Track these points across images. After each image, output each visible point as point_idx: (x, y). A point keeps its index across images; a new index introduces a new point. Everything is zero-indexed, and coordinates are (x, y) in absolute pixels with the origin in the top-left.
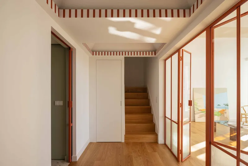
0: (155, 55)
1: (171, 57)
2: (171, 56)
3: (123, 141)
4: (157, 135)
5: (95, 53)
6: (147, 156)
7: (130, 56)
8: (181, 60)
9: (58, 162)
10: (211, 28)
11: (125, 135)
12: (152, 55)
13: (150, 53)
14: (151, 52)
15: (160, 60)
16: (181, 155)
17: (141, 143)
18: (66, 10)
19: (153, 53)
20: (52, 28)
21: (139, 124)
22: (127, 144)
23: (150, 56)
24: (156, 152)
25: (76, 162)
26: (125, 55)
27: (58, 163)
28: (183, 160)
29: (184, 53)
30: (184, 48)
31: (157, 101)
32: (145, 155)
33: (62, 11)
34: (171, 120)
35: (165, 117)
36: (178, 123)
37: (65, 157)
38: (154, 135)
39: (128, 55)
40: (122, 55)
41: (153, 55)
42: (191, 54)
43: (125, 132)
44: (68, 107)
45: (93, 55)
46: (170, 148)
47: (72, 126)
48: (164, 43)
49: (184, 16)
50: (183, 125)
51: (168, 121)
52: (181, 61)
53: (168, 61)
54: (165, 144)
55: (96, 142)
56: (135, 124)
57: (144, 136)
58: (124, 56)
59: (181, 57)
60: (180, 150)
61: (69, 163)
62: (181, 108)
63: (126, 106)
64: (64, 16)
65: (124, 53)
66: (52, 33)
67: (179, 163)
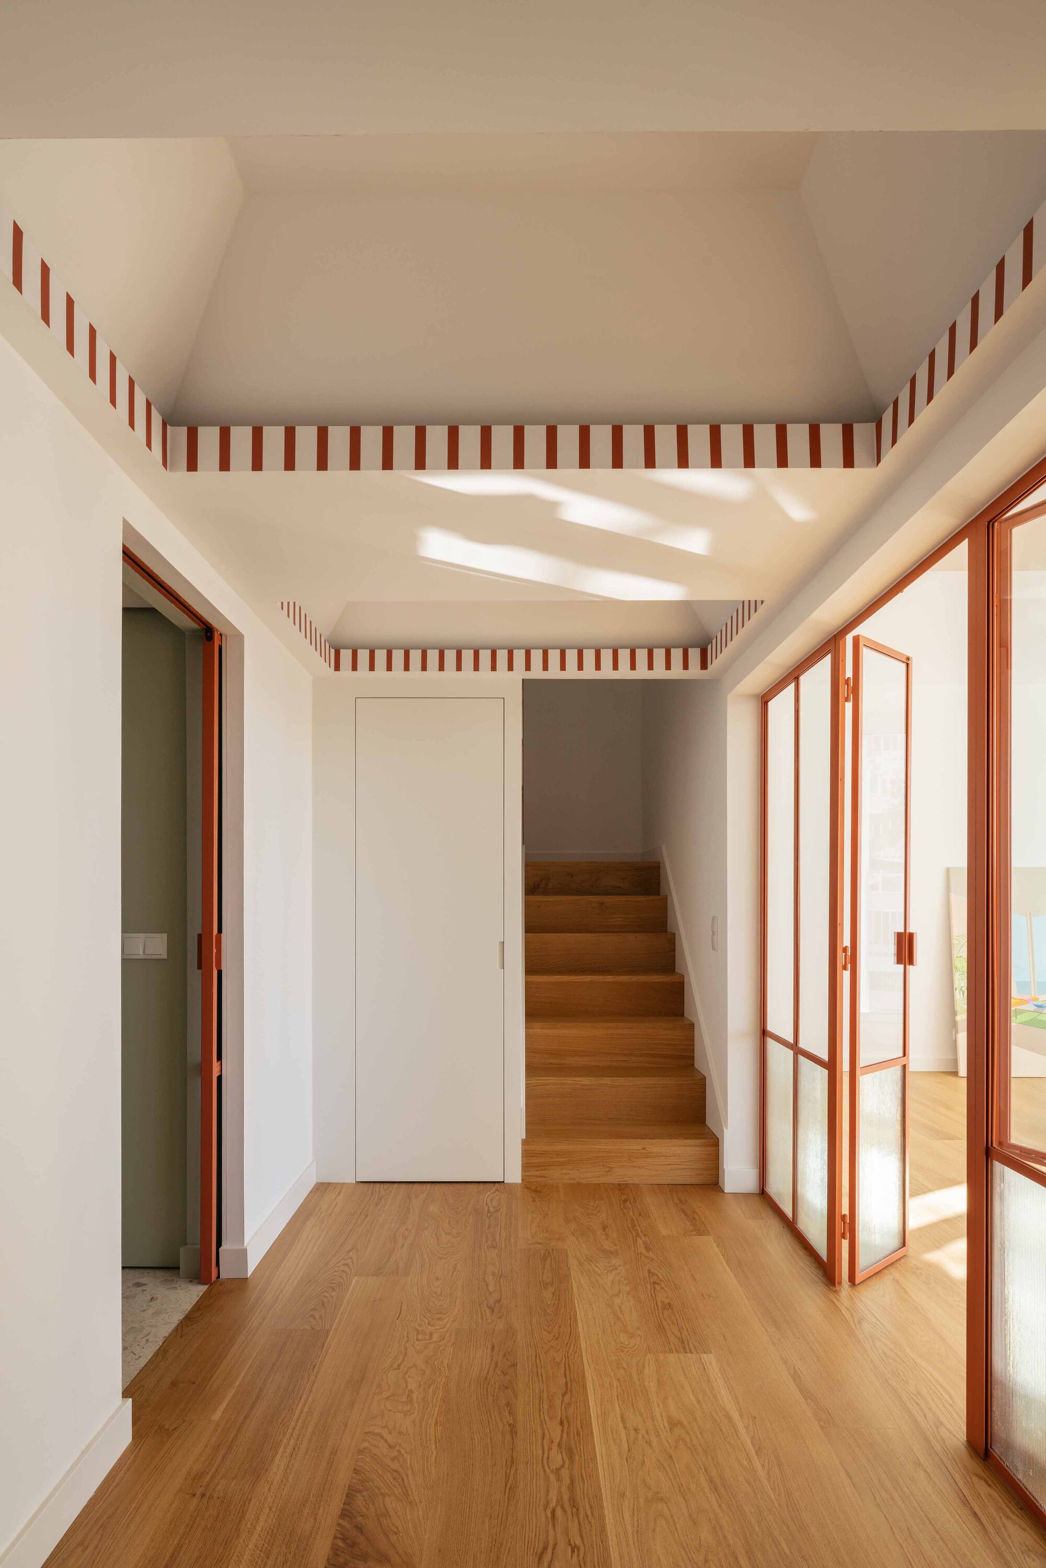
0: (704, 666)
1: (797, 679)
2: (793, 675)
3: (514, 1175)
4: (714, 1144)
5: (346, 655)
6: (651, 1254)
7: (554, 673)
8: (847, 700)
9: (142, 1281)
10: (990, 525)
11: (524, 1142)
12: (686, 667)
13: (677, 654)
14: (680, 651)
15: (729, 696)
16: (845, 1244)
17: (621, 1188)
18: (202, 432)
19: (694, 655)
20: (128, 529)
21: (607, 1081)
22: (536, 1191)
23: (677, 672)
24: (709, 1233)
25: (242, 1282)
26: (528, 668)
27: (138, 1285)
28: (858, 1278)
29: (867, 655)
30: (861, 630)
31: (717, 943)
32: (642, 1249)
33: (180, 435)
34: (795, 1047)
35: (764, 1033)
36: (831, 1065)
37: (182, 1250)
38: (697, 1142)
39: (545, 668)
40: (510, 668)
41: (694, 671)
42: (907, 662)
43: (527, 1123)
44: (200, 967)
45: (337, 668)
46: (789, 1212)
47: (220, 1078)
48: (752, 599)
49: (849, 462)
50: (858, 1071)
51: (780, 1058)
52: (849, 706)
53: (781, 706)
54: (763, 1193)
55: (351, 1180)
56: (587, 1081)
57: (635, 1145)
58: (520, 673)
59: (847, 682)
60: (843, 1217)
61: (206, 1287)
62: (846, 975)
63: (530, 970)
64: (192, 466)
65: (519, 656)
66: (128, 556)
67: (835, 1292)
